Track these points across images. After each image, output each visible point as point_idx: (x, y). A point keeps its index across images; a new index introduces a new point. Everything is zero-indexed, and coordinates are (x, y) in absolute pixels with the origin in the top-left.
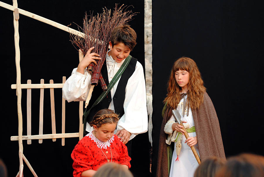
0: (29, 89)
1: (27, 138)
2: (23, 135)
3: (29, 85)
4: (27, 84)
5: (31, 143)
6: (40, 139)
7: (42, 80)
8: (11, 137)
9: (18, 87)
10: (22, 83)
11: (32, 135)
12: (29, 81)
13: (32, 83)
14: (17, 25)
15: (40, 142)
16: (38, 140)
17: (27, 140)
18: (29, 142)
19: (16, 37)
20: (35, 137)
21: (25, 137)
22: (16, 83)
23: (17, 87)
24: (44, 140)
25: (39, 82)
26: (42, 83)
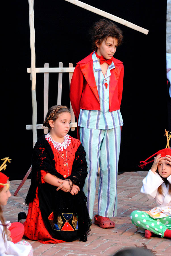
0: (46, 74)
2: (37, 124)
3: (47, 69)
4: (44, 67)
7: (61, 64)
8: (27, 125)
9: (33, 70)
10: (36, 67)
12: (47, 64)
13: (50, 66)
14: (32, 2)
19: (31, 15)
21: (41, 126)
22: (30, 67)
23: (31, 71)
25: (57, 66)
26: (61, 67)
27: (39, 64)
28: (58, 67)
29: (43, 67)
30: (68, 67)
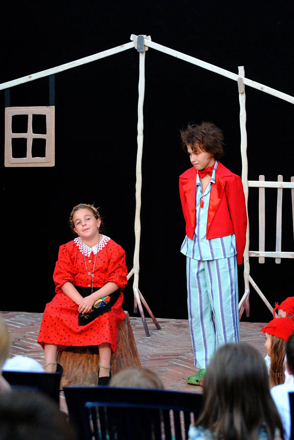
1: (258, 254)
2: (250, 250)
3: (262, 183)
5: (264, 262)
6: (277, 257)
7: (280, 177)
11: (265, 251)
12: (262, 177)
13: (266, 180)
15: (278, 262)
16: (274, 259)
17: (258, 257)
18: (262, 261)
20: (270, 254)
21: (255, 253)
24: (283, 259)
26: (280, 181)
27: (252, 176)
28: (277, 181)
29: (258, 180)
30: (290, 181)
